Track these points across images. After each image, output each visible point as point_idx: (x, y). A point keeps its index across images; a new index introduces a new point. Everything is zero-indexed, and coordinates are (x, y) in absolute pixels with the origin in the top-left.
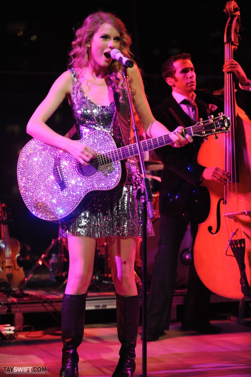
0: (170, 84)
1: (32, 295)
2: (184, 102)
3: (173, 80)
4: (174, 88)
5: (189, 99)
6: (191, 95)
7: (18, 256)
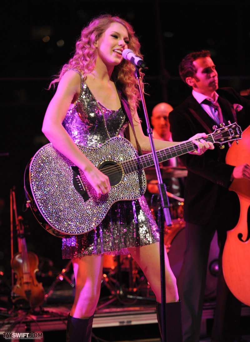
0: (191, 84)
1: (52, 312)
2: (205, 102)
3: (194, 80)
4: (194, 88)
5: (210, 98)
6: (212, 94)
7: (37, 272)
